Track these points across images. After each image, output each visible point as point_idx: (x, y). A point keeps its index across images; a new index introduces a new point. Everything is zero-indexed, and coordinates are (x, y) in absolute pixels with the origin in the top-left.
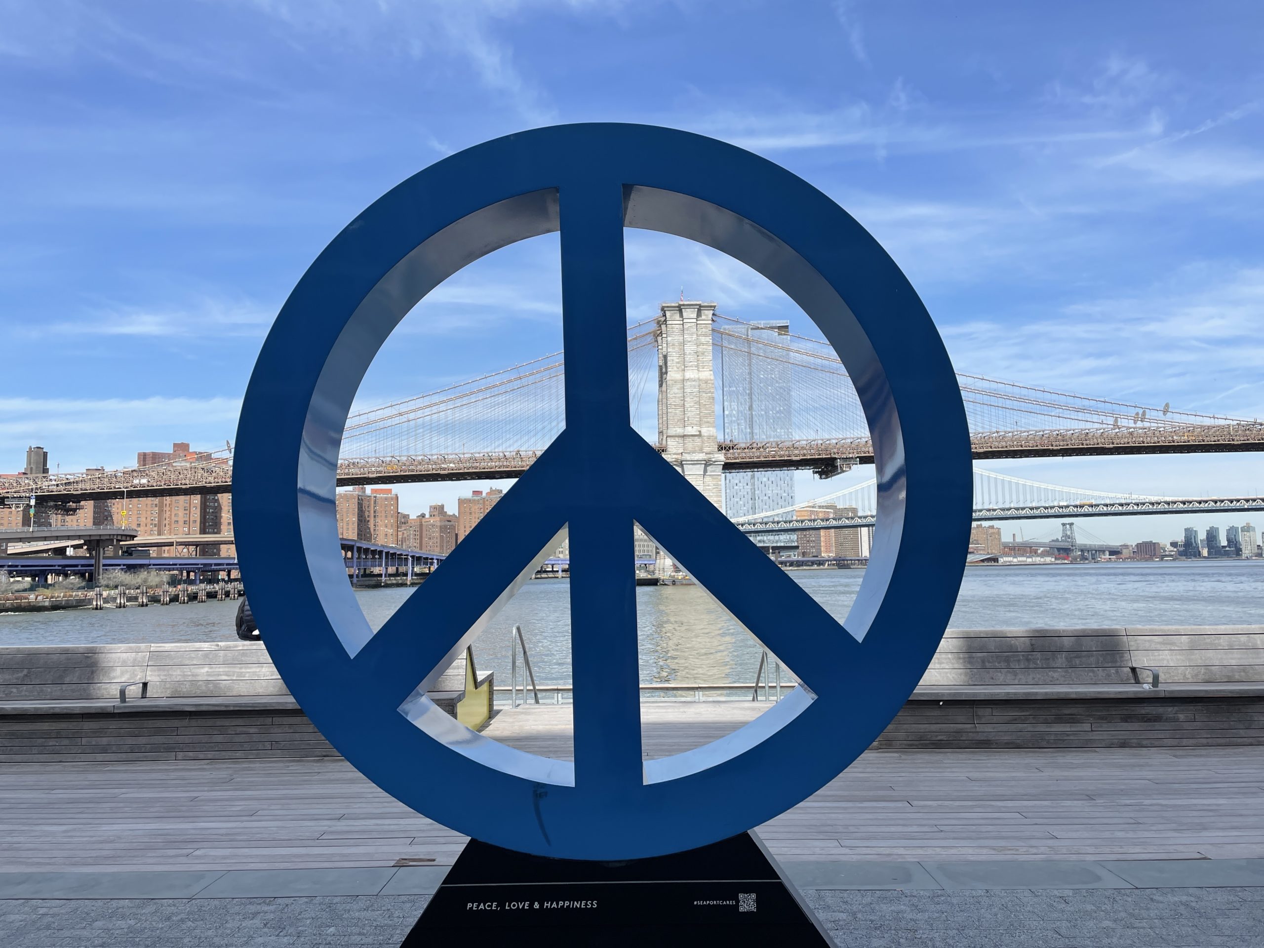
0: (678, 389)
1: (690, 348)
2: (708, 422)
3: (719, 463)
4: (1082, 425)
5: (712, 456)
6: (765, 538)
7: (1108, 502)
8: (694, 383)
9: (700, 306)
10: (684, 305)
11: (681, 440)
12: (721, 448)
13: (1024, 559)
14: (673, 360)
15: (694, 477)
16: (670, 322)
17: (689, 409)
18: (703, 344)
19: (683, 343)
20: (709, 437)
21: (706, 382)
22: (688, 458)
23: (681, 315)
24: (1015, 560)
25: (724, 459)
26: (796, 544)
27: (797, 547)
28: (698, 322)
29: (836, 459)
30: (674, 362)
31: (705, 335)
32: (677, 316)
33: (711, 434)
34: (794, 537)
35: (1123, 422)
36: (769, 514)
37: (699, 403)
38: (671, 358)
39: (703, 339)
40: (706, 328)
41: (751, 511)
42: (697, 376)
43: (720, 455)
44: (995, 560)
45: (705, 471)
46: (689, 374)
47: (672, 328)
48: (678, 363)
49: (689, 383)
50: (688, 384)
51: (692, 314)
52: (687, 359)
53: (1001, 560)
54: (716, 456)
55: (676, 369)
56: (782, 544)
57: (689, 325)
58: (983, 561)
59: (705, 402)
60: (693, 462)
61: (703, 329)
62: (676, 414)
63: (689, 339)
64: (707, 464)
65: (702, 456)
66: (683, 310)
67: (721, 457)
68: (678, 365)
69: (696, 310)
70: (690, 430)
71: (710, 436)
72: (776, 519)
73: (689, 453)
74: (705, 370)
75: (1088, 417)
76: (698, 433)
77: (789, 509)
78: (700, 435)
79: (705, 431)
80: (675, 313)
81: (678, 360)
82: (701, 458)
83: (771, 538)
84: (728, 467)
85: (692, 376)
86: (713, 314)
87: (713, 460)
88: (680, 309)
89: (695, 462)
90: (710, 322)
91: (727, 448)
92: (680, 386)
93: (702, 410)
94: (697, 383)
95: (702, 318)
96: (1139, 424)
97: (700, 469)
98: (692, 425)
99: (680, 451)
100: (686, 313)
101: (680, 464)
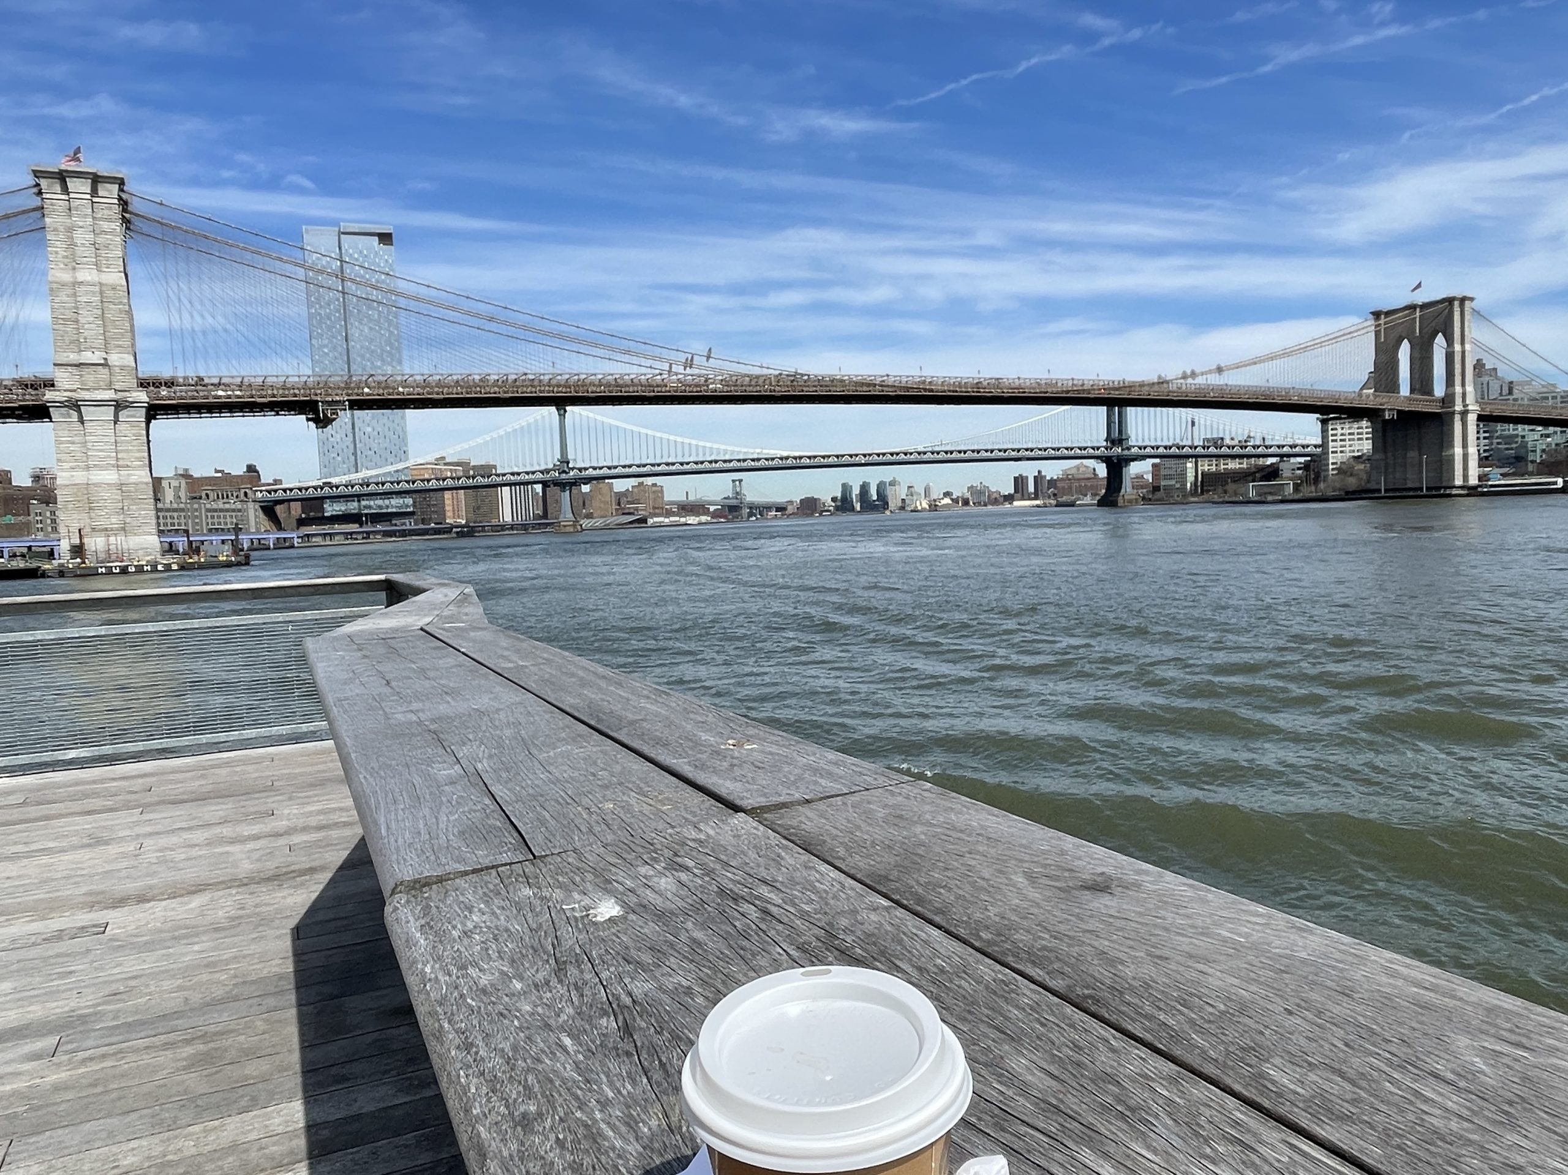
0: (68, 296)
1: (82, 237)
2: (119, 347)
3: (140, 405)
4: (635, 370)
5: (127, 394)
6: (372, 503)
7: (741, 457)
8: (92, 288)
9: (96, 176)
11: (74, 370)
12: (143, 384)
13: (677, 519)
14: (57, 253)
15: (100, 423)
16: (48, 196)
17: (86, 326)
18: (106, 233)
19: (70, 229)
20: (123, 368)
21: (114, 289)
22: (88, 397)
23: (65, 190)
24: (667, 520)
25: (147, 400)
26: (411, 509)
27: (412, 513)
28: (95, 200)
29: (317, 402)
30: (60, 256)
31: (110, 220)
32: (58, 188)
33: (127, 364)
34: (409, 501)
35: (675, 368)
36: (374, 472)
37: (102, 318)
38: (53, 249)
39: (105, 226)
40: (109, 209)
41: (354, 470)
42: (97, 279)
43: (142, 394)
44: (643, 521)
45: (116, 416)
46: (86, 275)
47: (52, 205)
48: (66, 257)
49: (83, 288)
50: (81, 289)
51: (83, 186)
52: (79, 253)
53: (650, 521)
54: (134, 394)
55: (62, 266)
56: (394, 510)
57: (79, 202)
59: (114, 317)
61: (105, 211)
62: (66, 332)
63: (81, 224)
64: (119, 406)
65: (109, 395)
66: (68, 179)
67: (142, 396)
68: (66, 261)
69: (90, 181)
70: (88, 357)
71: (124, 366)
72: (381, 479)
73: (88, 390)
74: (109, 269)
75: (635, 360)
76: (102, 362)
78: (105, 365)
79: (114, 359)
80: (55, 183)
81: (65, 254)
82: (107, 397)
83: (380, 502)
84: (153, 412)
85: (89, 278)
86: (121, 190)
87: (130, 400)
88: (62, 177)
89: (99, 403)
90: (116, 201)
91: (157, 383)
92: (70, 291)
93: (109, 328)
94: (97, 289)
95: (100, 193)
96: (689, 370)
97: (109, 413)
98: (93, 350)
99: (75, 387)
100: (72, 184)
101: (75, 405)
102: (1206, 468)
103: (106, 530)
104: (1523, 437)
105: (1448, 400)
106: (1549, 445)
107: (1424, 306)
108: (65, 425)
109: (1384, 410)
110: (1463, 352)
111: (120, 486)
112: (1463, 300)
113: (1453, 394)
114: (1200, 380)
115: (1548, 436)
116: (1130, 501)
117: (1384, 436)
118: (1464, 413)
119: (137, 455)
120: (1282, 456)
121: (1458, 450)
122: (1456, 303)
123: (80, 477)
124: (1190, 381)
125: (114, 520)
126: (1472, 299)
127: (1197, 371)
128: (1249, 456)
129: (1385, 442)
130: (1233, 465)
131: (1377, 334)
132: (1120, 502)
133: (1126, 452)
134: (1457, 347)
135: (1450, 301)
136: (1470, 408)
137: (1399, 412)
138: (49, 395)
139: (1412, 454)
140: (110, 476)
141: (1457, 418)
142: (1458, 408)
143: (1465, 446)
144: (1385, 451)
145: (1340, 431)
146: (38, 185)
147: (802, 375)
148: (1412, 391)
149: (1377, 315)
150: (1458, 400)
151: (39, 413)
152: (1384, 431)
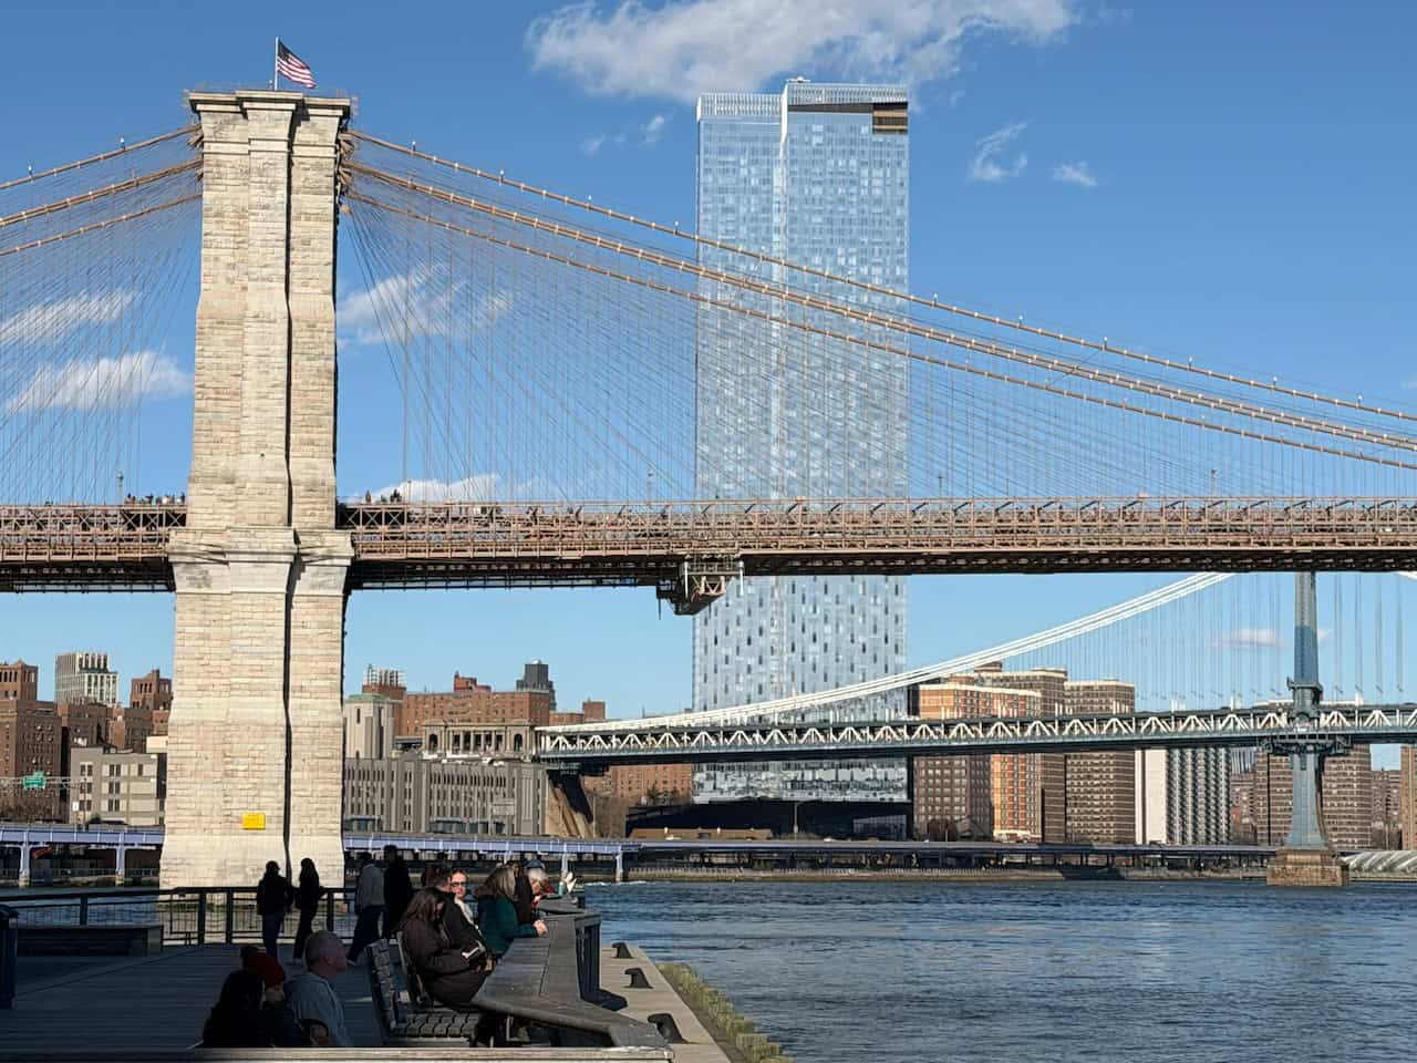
0: (228, 343)
2: (311, 443)
3: (336, 562)
5: (314, 540)
8: (273, 328)
9: (299, 104)
10: (251, 100)
11: (226, 492)
12: (345, 517)
15: (260, 599)
16: (213, 147)
18: (306, 216)
19: (245, 212)
20: (312, 487)
21: (311, 328)
22: (244, 546)
23: (244, 132)
25: (351, 552)
26: (902, 798)
28: (294, 151)
29: (682, 559)
30: (220, 264)
31: (313, 191)
32: (232, 132)
33: (320, 478)
37: (286, 386)
38: (212, 252)
39: (305, 202)
40: (319, 167)
41: (771, 690)
43: (341, 538)
45: (291, 584)
47: (218, 166)
48: (229, 266)
49: (256, 328)
50: (252, 329)
51: (276, 127)
54: (329, 540)
55: (223, 284)
56: (860, 797)
57: (266, 158)
59: (307, 383)
60: (256, 558)
61: (310, 173)
62: (218, 415)
63: (266, 201)
64: (299, 563)
65: (283, 541)
66: (250, 115)
67: (343, 545)
68: (230, 273)
69: (289, 114)
71: (314, 483)
72: (833, 717)
73: (245, 529)
74: (309, 290)
79: (299, 468)
80: (228, 122)
81: (231, 260)
82: (279, 547)
84: (360, 575)
86: (342, 130)
87: (320, 552)
88: (241, 111)
89: (263, 558)
90: (330, 152)
91: (371, 518)
92: (233, 333)
93: (297, 406)
95: (305, 138)
97: (278, 578)
98: (262, 450)
99: (223, 525)
100: (257, 123)
101: (219, 561)
108: (198, 603)
119: (322, 665)
123: (214, 708)
138: (176, 538)
146: (197, 129)
151: (153, 574)
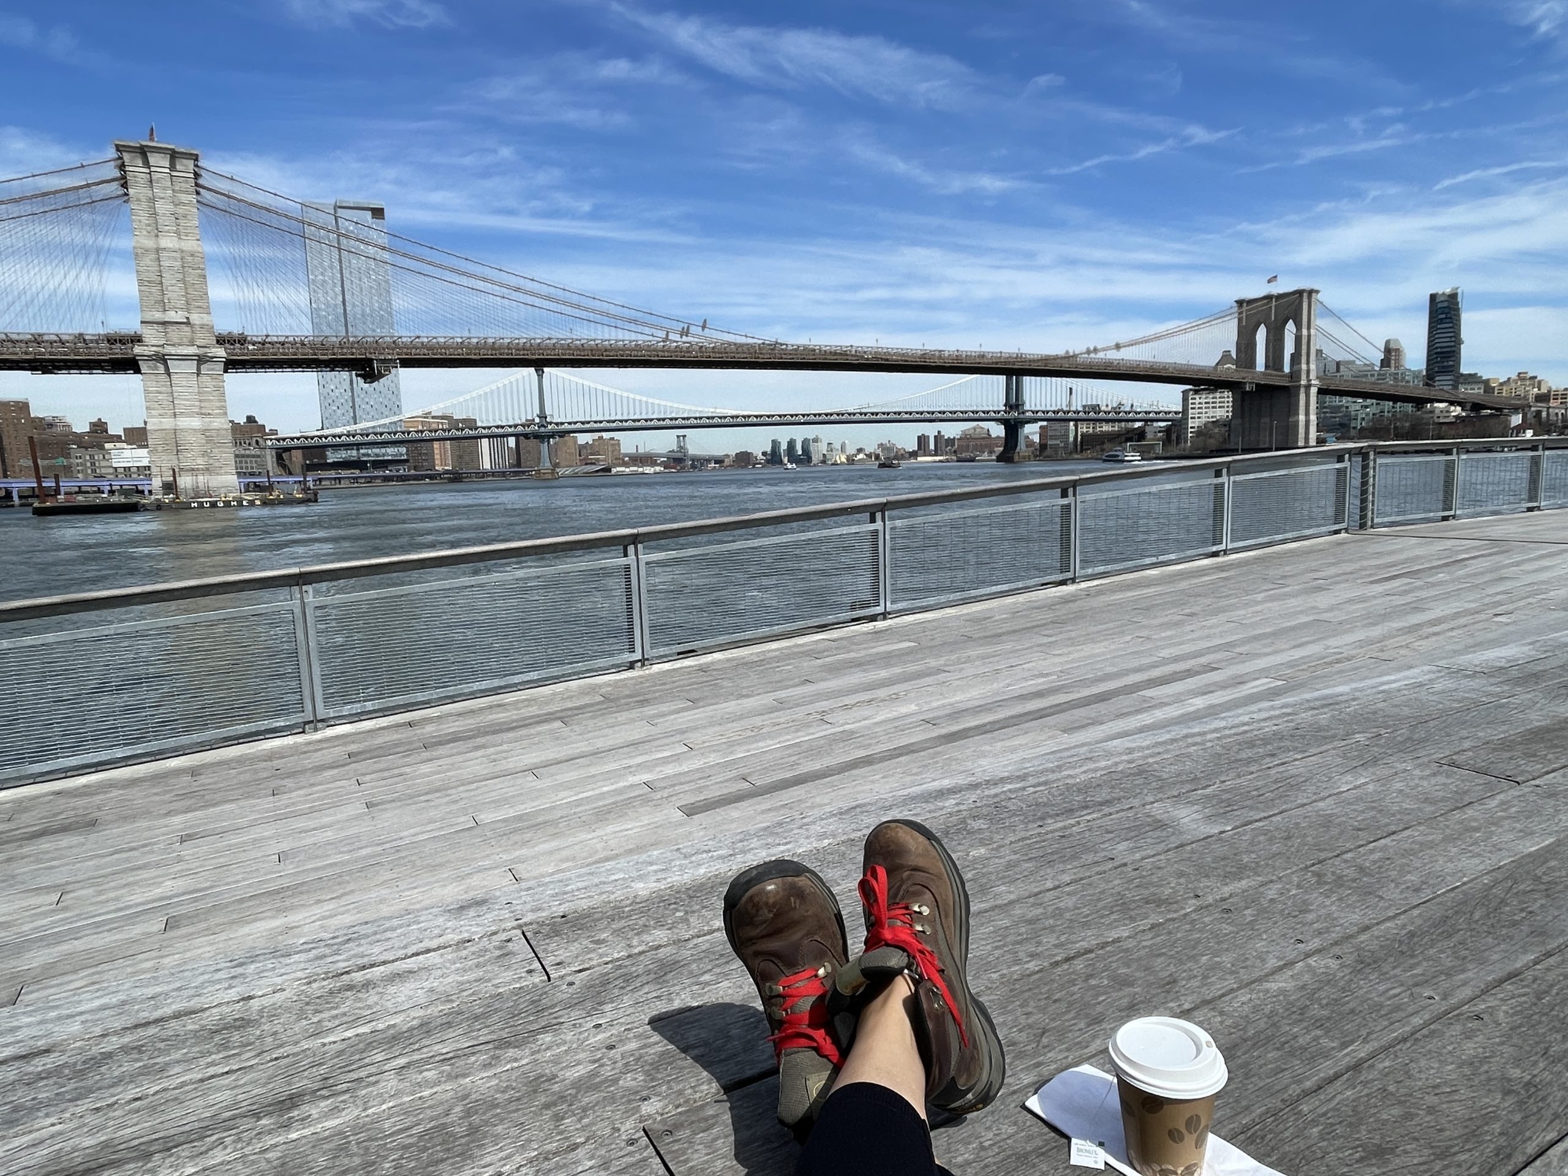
0: (151, 261)
1: (162, 207)
2: (199, 307)
3: (219, 359)
5: (207, 350)
6: (370, 451)
7: (698, 415)
8: (174, 254)
9: (173, 151)
10: (147, 146)
11: (161, 328)
12: (219, 341)
13: (635, 468)
14: (140, 221)
16: (131, 169)
17: (170, 288)
18: (184, 204)
19: (153, 200)
20: (202, 326)
21: (192, 255)
22: (173, 352)
23: (147, 164)
25: (226, 355)
26: (405, 457)
27: (407, 461)
28: (174, 173)
29: (372, 360)
30: (143, 224)
31: (187, 192)
32: (139, 162)
33: (206, 323)
34: (403, 450)
35: (672, 337)
36: (372, 424)
37: (183, 281)
39: (184, 198)
40: (187, 182)
41: (352, 421)
42: (177, 246)
43: (220, 349)
44: (607, 470)
45: (199, 369)
46: (168, 242)
47: (135, 178)
48: (149, 225)
49: (165, 254)
50: (163, 254)
51: (162, 161)
52: (160, 222)
53: (614, 470)
54: (213, 350)
55: (146, 233)
56: (390, 458)
57: (160, 175)
58: (597, 471)
59: (193, 280)
60: (180, 358)
61: (182, 184)
62: (152, 293)
63: (162, 195)
64: (201, 360)
65: (192, 350)
66: (149, 154)
67: (221, 352)
68: (149, 228)
69: (168, 156)
70: (171, 316)
71: (204, 325)
72: (379, 430)
73: (173, 345)
74: (189, 238)
75: (640, 328)
76: (185, 320)
77: (396, 419)
78: (188, 323)
79: (196, 318)
80: (137, 157)
81: (147, 222)
82: (190, 352)
83: (377, 451)
84: (231, 365)
85: (171, 245)
86: (196, 166)
87: (210, 355)
88: (143, 152)
89: (183, 357)
90: (192, 176)
91: (231, 341)
92: (153, 256)
93: (190, 290)
94: (178, 255)
95: (178, 167)
96: (685, 339)
97: (192, 366)
98: (175, 309)
99: (162, 343)
100: (153, 159)
101: (162, 359)
102: (1085, 430)
103: (193, 470)
104: (1347, 407)
105: (1295, 375)
106: (1367, 414)
107: (1280, 297)
108: (153, 377)
109: (1245, 383)
110: (1309, 336)
111: (204, 432)
112: (1311, 292)
113: (1300, 370)
114: (1101, 355)
115: (1367, 407)
116: (1024, 457)
117: (1242, 405)
118: (1308, 387)
119: (218, 404)
120: (1146, 421)
121: (1302, 417)
122: (1305, 295)
123: (168, 423)
124: (1092, 355)
125: (199, 462)
126: (1317, 292)
127: (1099, 347)
128: (1120, 421)
129: (1243, 411)
130: (1106, 428)
131: (1240, 320)
132: (1016, 458)
133: (1021, 416)
134: (1305, 332)
135: (1300, 293)
136: (1313, 382)
137: (1257, 385)
138: (138, 350)
139: (1266, 420)
140: (196, 423)
141: (1302, 390)
142: (1303, 382)
143: (1307, 414)
144: (1243, 418)
145: (1198, 401)
146: (121, 158)
147: (782, 345)
148: (1267, 367)
149: (1240, 303)
150: (1304, 376)
151: (130, 365)
152: (1243, 400)
